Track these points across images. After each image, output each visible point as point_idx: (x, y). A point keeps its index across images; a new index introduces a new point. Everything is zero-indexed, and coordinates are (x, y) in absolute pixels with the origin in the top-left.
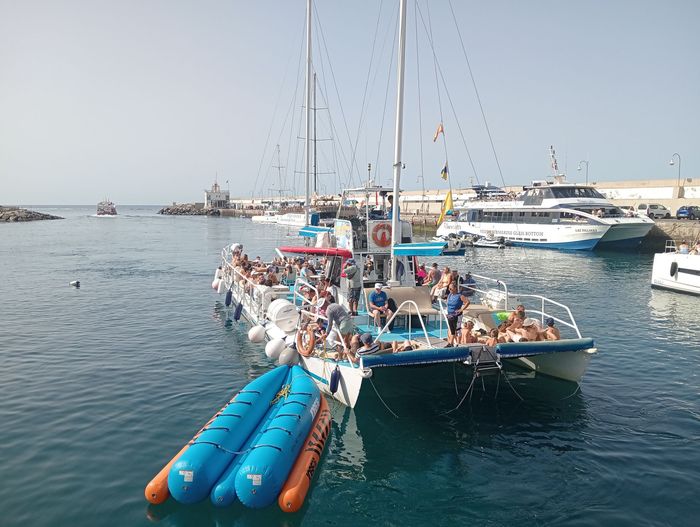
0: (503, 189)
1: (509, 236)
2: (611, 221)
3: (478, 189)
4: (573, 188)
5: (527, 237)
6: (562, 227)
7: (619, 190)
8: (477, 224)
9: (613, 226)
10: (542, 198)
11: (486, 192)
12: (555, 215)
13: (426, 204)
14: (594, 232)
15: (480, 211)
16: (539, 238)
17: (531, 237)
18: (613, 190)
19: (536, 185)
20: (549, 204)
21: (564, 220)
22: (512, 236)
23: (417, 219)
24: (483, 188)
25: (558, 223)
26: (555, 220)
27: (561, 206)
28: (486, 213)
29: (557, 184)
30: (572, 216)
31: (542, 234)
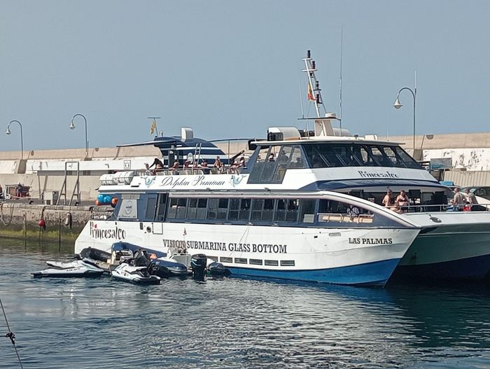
0: (219, 146)
1: (219, 254)
2: (422, 220)
3: (165, 144)
4: (357, 146)
5: (257, 256)
6: (324, 233)
7: (478, 151)
8: (157, 226)
9: (425, 230)
10: (285, 168)
11: (182, 153)
12: (309, 206)
13: (72, 180)
14: (388, 245)
15: (164, 197)
16: (279, 257)
17: (263, 256)
18: (467, 152)
19: (272, 137)
20: (297, 180)
21: (325, 217)
22: (227, 254)
23: (53, 213)
24: (175, 142)
25: (317, 224)
26: (309, 218)
27: (321, 184)
28: (174, 201)
29: (322, 137)
30: (342, 208)
31: (283, 249)
